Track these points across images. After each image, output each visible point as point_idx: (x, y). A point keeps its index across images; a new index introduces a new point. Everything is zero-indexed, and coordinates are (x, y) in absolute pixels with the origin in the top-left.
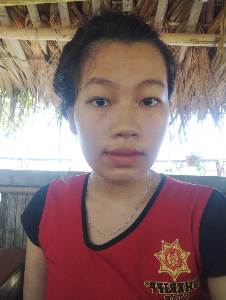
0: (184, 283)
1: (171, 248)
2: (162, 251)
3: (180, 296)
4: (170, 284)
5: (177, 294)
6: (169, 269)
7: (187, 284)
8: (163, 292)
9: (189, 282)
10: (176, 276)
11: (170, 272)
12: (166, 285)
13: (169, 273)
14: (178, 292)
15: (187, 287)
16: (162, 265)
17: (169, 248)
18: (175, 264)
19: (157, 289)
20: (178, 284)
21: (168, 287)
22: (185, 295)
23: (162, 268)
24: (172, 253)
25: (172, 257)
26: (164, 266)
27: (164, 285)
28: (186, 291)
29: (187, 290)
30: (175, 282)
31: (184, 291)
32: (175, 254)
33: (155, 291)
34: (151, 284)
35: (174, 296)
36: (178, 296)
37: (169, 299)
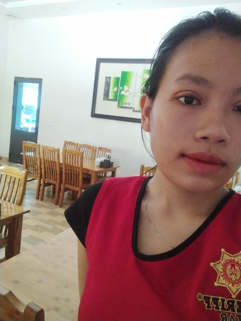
1: (232, 259)
2: (221, 260)
4: (227, 300)
5: (236, 314)
8: (217, 308)
11: (229, 287)
12: (223, 301)
14: (236, 312)
16: (219, 278)
17: (230, 259)
18: (236, 279)
19: (212, 305)
21: (226, 303)
23: (219, 281)
24: (233, 266)
25: (232, 271)
26: (222, 278)
27: (220, 301)
30: (233, 299)
32: (236, 267)
33: (209, 307)
34: (205, 298)
35: (232, 316)
36: (237, 316)
37: (226, 318)
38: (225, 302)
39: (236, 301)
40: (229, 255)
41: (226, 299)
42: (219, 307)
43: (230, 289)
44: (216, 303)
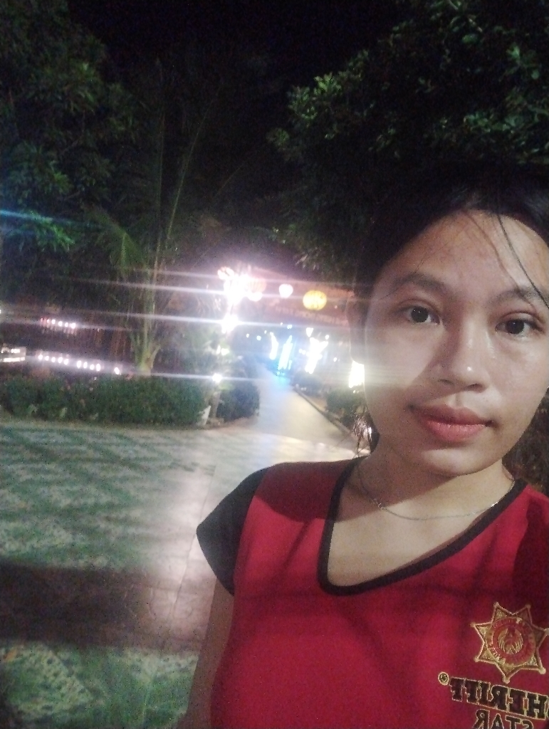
0: (527, 693)
1: (511, 619)
2: (491, 622)
3: (513, 720)
4: (493, 686)
5: (506, 714)
6: (498, 658)
7: (532, 697)
8: (472, 698)
9: (537, 695)
10: (510, 674)
11: (499, 664)
12: (485, 687)
13: (497, 665)
14: (508, 711)
15: (532, 706)
16: (484, 649)
18: (514, 652)
19: (464, 693)
20: (512, 691)
21: (489, 692)
22: (524, 722)
23: (485, 654)
24: (512, 631)
25: (509, 638)
26: (488, 650)
27: (479, 687)
28: (528, 714)
29: (531, 713)
30: (504, 684)
31: (523, 713)
32: (516, 631)
33: (457, 696)
34: (452, 681)
35: (498, 717)
36: (508, 718)
37: (485, 719)
38: (490, 689)
39: (509, 689)
40: (507, 614)
41: (491, 686)
42: (477, 697)
43: (501, 667)
44: (472, 691)
